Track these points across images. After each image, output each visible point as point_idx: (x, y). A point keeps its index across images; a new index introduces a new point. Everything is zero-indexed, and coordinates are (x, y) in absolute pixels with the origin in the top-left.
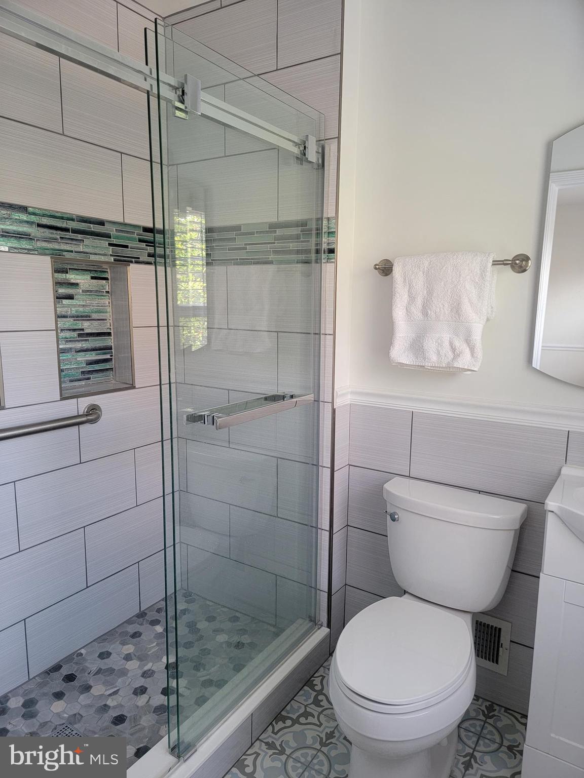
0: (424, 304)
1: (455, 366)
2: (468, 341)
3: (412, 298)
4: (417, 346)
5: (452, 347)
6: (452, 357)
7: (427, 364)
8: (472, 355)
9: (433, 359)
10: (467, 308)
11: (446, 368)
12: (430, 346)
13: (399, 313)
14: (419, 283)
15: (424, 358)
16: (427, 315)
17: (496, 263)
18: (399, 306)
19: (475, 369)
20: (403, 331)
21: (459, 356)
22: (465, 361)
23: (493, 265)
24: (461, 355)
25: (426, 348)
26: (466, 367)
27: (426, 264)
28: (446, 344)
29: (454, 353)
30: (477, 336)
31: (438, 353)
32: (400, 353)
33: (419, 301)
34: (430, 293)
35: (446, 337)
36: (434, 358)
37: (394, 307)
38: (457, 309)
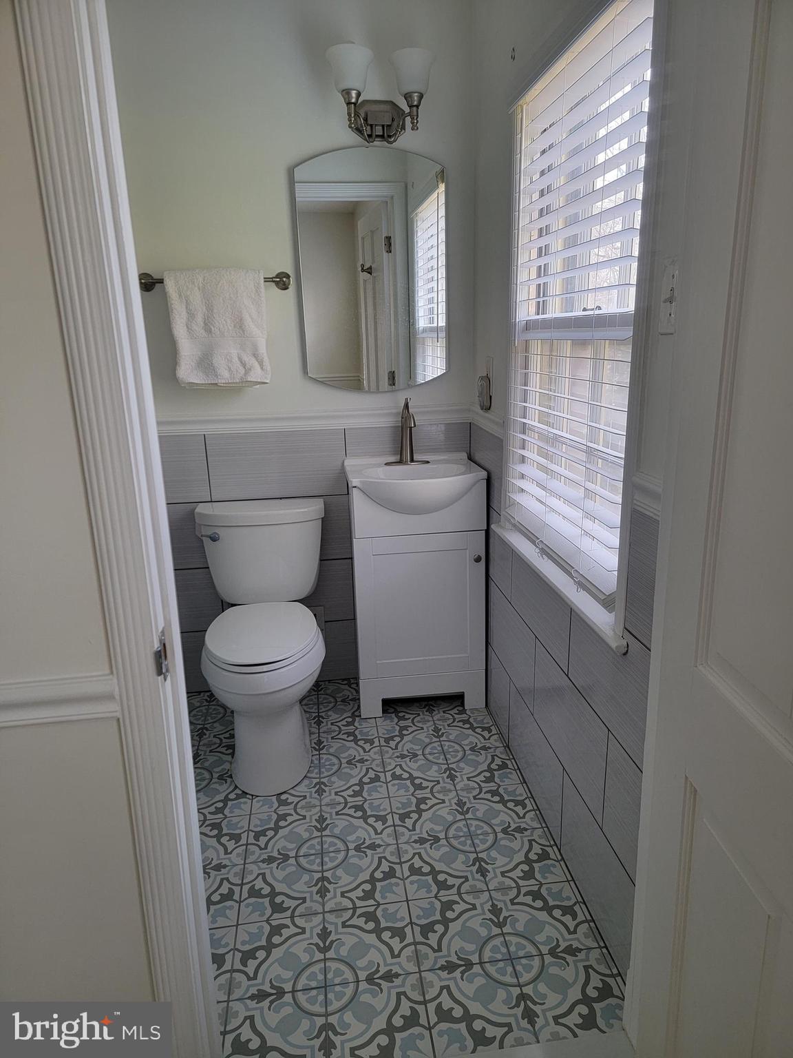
0: (205, 321)
1: (249, 380)
2: (255, 355)
3: (191, 315)
4: (205, 362)
5: (241, 362)
6: (244, 371)
7: (221, 381)
8: (262, 368)
9: (224, 376)
10: (248, 323)
11: (240, 382)
12: (219, 362)
13: (180, 331)
14: (197, 299)
15: (216, 376)
16: (211, 332)
17: (267, 280)
18: (179, 323)
19: (267, 381)
20: (188, 350)
21: (250, 370)
22: (256, 374)
23: (265, 281)
24: (252, 369)
25: (216, 365)
26: (259, 380)
27: (201, 279)
28: (236, 360)
29: (245, 368)
30: (263, 349)
31: (230, 369)
32: (187, 372)
33: (200, 319)
34: (210, 308)
35: (234, 352)
36: (226, 374)
37: (174, 325)
38: (240, 325)
